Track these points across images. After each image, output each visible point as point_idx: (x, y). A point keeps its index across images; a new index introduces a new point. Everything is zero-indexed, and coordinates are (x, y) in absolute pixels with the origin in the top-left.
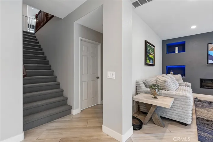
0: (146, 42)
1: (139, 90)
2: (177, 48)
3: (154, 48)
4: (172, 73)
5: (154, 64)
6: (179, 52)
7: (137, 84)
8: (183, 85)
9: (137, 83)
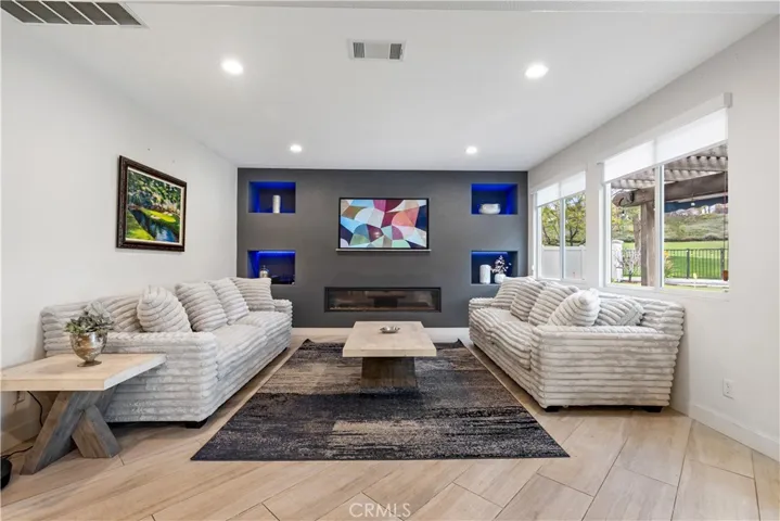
0: (124, 164)
1: (51, 346)
2: (277, 199)
3: (182, 189)
4: (265, 272)
5: (180, 244)
6: (282, 211)
7: (48, 322)
8: (269, 309)
9: (45, 319)
